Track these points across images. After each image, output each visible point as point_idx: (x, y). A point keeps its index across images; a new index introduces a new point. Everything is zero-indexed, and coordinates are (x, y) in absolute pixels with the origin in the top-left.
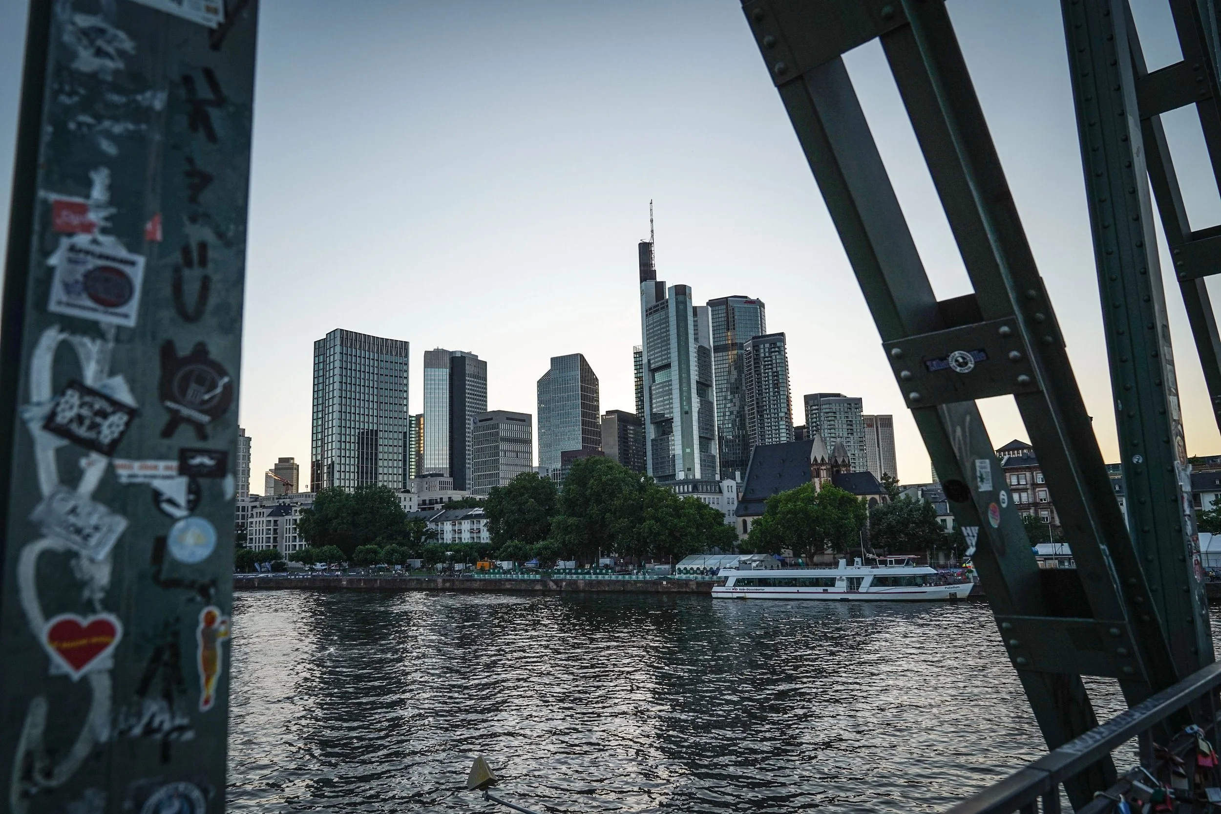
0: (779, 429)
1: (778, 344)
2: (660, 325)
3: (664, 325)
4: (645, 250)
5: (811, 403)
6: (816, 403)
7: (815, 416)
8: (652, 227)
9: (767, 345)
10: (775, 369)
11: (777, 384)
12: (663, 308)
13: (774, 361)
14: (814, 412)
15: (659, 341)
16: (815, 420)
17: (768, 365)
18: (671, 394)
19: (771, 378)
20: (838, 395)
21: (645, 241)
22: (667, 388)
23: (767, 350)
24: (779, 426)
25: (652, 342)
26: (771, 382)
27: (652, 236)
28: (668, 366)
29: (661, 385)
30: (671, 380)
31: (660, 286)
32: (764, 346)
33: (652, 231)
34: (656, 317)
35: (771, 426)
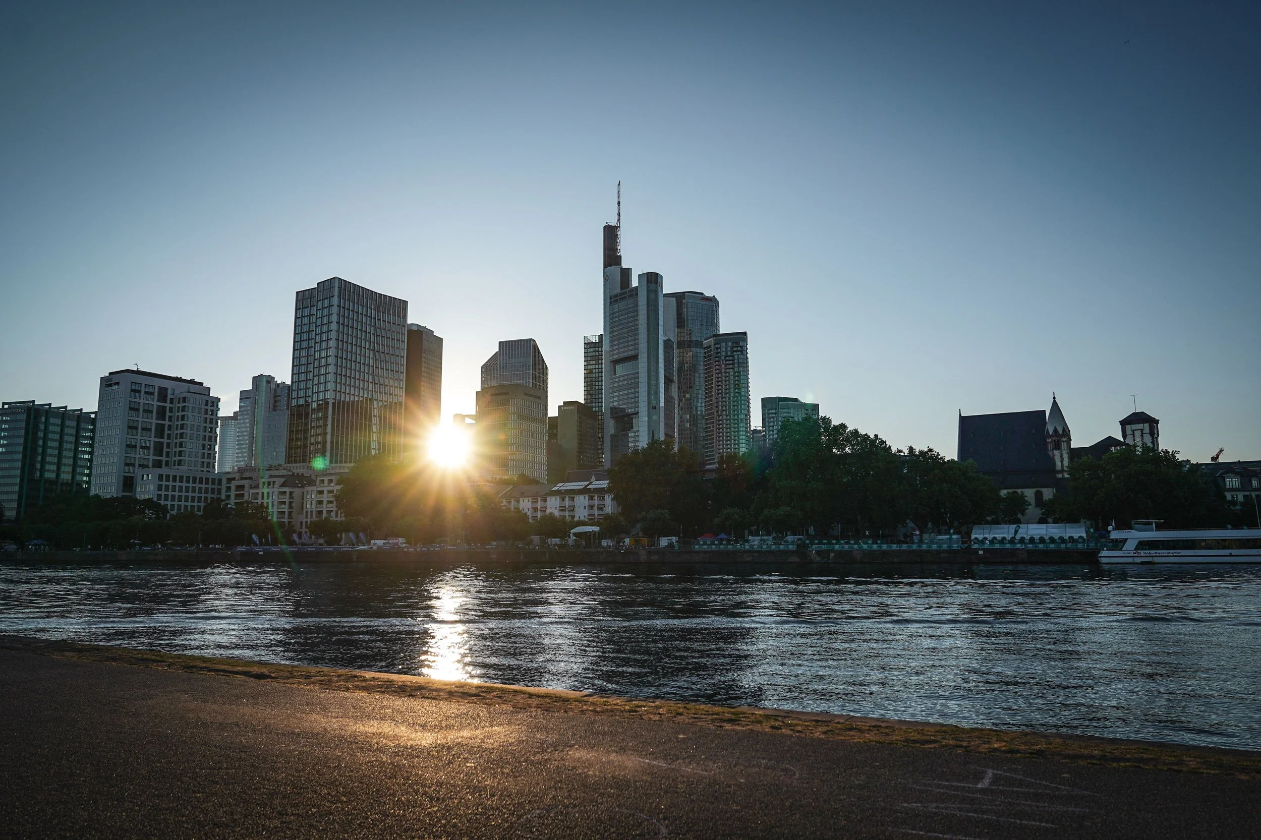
0: (738, 432)
1: (741, 344)
2: (627, 314)
3: (632, 314)
4: (611, 234)
5: (769, 406)
6: (774, 407)
7: (772, 420)
8: (619, 210)
9: (730, 344)
10: (736, 369)
11: (738, 385)
12: (632, 295)
13: (736, 361)
14: (771, 415)
15: (626, 330)
16: (772, 424)
17: (729, 364)
18: (638, 387)
19: (732, 378)
20: (796, 400)
21: (610, 224)
22: (633, 381)
23: (729, 349)
24: (738, 429)
25: (616, 331)
26: (732, 382)
27: (619, 220)
28: (635, 357)
29: (626, 377)
30: (638, 373)
31: (626, 274)
32: (726, 345)
33: (619, 215)
34: (622, 305)
35: (730, 428)
